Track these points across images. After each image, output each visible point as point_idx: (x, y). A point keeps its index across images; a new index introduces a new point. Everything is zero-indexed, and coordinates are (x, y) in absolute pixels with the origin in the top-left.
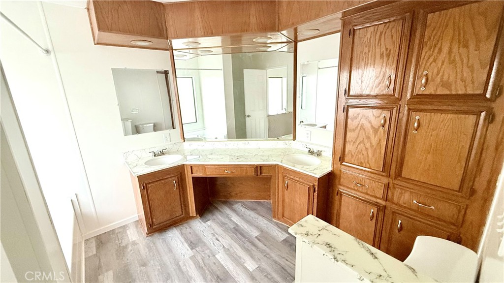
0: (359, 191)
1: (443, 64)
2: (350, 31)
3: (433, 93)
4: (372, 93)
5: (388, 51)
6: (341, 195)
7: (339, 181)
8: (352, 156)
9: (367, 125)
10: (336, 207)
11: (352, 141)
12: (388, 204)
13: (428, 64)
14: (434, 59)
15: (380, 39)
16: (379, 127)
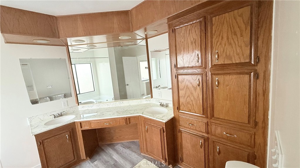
0: (191, 129)
1: (225, 46)
2: (173, 30)
3: (223, 63)
4: (190, 66)
5: (195, 40)
6: (181, 132)
7: (179, 123)
8: (184, 106)
9: (190, 85)
10: (179, 141)
11: (183, 96)
12: (209, 136)
13: (217, 46)
14: (220, 43)
15: (189, 34)
16: (197, 86)
